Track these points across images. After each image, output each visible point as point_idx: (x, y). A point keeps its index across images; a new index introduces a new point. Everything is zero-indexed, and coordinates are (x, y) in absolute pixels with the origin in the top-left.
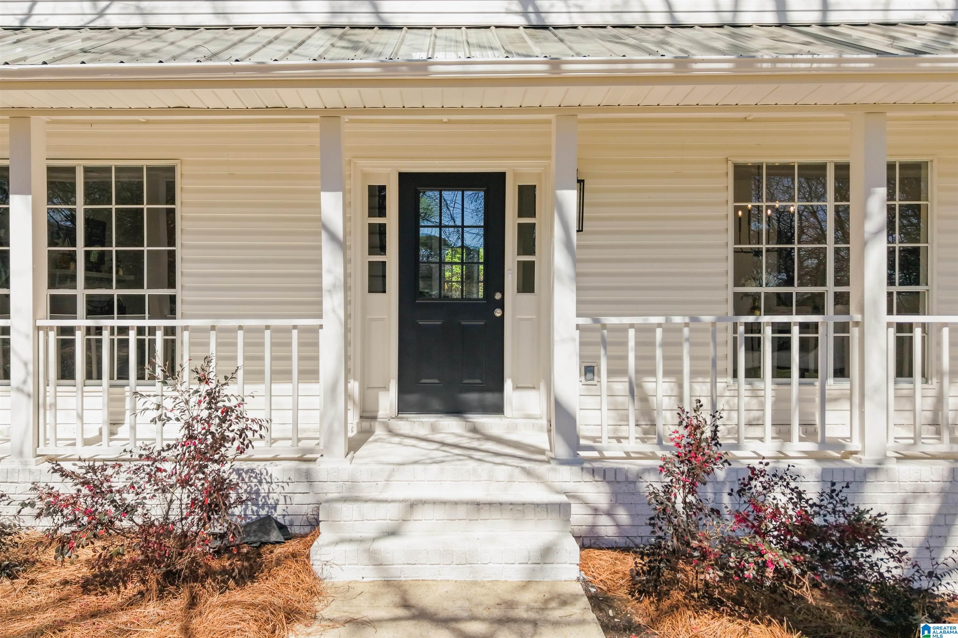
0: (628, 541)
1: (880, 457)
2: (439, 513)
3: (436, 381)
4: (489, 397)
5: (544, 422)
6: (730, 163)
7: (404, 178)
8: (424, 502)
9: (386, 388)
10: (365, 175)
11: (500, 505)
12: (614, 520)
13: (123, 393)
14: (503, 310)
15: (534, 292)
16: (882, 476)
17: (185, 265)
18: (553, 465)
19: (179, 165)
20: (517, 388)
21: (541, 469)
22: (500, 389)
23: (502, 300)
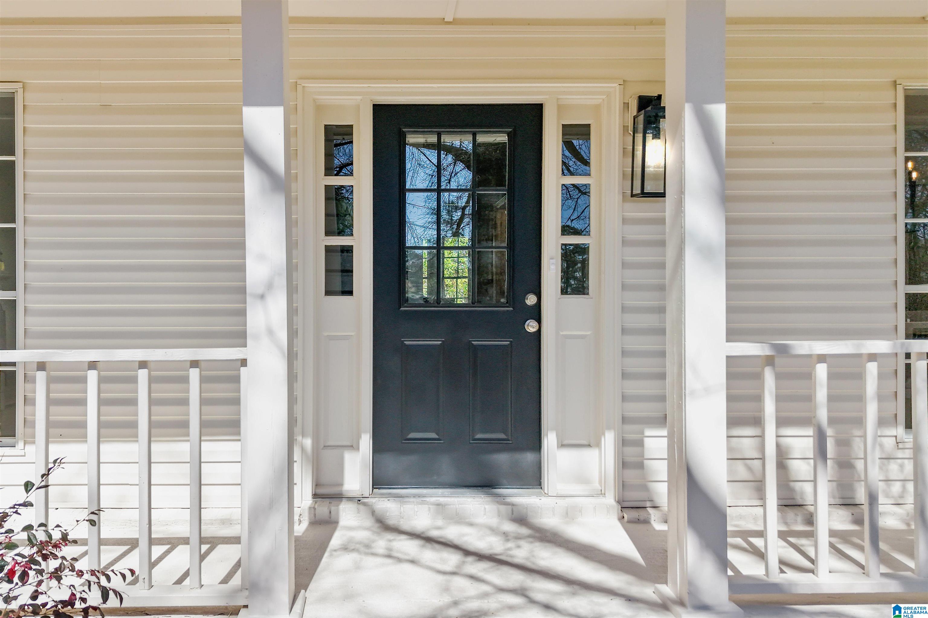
3: (433, 436)
4: (523, 460)
6: (899, 89)
7: (382, 113)
9: (354, 447)
10: (319, 108)
14: (539, 321)
15: (586, 293)
17: (30, 252)
19: (21, 92)
20: (562, 445)
23: (538, 305)
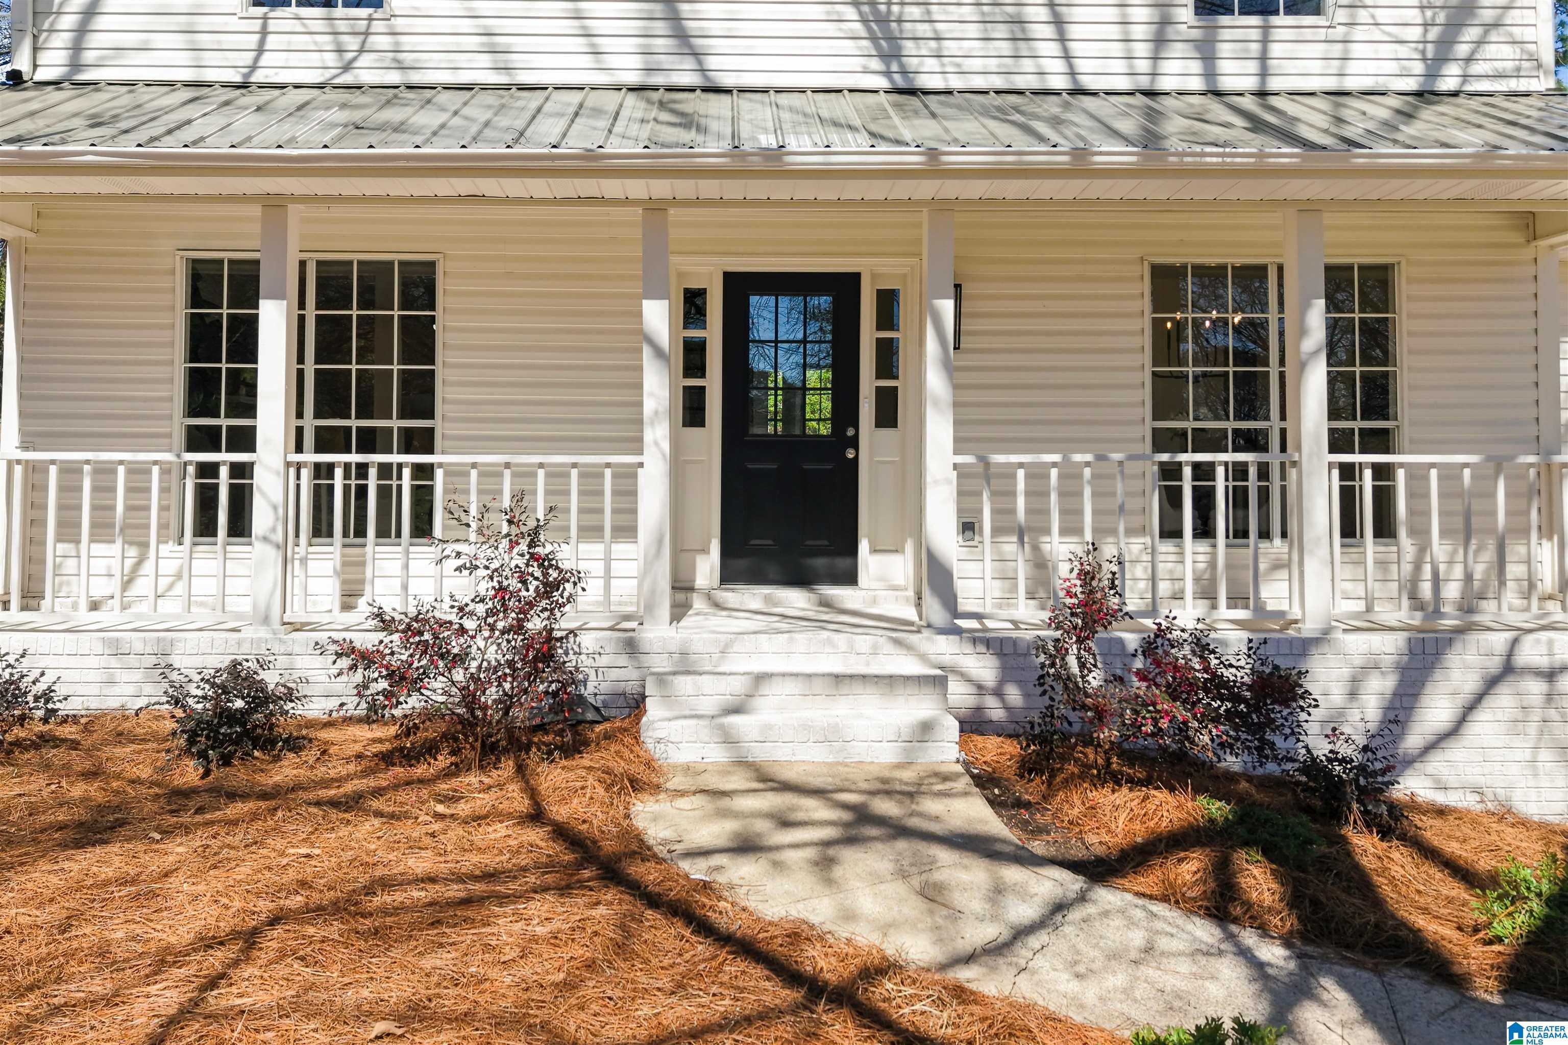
0: (1018, 727)
1: (1325, 626)
2: (791, 687)
3: (770, 542)
4: (842, 563)
5: (911, 593)
6: (1146, 263)
7: (730, 279)
8: (770, 675)
9: (705, 551)
10: (681, 275)
11: (864, 678)
12: (1003, 701)
13: (364, 555)
14: (857, 449)
15: (896, 426)
16: (1325, 648)
17: (448, 389)
18: (926, 633)
19: (441, 261)
20: (874, 551)
21: (913, 638)
22: (853, 551)
23: (856, 437)
